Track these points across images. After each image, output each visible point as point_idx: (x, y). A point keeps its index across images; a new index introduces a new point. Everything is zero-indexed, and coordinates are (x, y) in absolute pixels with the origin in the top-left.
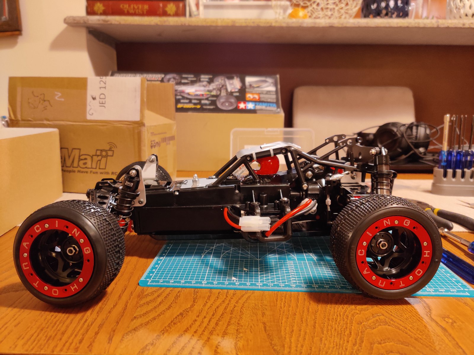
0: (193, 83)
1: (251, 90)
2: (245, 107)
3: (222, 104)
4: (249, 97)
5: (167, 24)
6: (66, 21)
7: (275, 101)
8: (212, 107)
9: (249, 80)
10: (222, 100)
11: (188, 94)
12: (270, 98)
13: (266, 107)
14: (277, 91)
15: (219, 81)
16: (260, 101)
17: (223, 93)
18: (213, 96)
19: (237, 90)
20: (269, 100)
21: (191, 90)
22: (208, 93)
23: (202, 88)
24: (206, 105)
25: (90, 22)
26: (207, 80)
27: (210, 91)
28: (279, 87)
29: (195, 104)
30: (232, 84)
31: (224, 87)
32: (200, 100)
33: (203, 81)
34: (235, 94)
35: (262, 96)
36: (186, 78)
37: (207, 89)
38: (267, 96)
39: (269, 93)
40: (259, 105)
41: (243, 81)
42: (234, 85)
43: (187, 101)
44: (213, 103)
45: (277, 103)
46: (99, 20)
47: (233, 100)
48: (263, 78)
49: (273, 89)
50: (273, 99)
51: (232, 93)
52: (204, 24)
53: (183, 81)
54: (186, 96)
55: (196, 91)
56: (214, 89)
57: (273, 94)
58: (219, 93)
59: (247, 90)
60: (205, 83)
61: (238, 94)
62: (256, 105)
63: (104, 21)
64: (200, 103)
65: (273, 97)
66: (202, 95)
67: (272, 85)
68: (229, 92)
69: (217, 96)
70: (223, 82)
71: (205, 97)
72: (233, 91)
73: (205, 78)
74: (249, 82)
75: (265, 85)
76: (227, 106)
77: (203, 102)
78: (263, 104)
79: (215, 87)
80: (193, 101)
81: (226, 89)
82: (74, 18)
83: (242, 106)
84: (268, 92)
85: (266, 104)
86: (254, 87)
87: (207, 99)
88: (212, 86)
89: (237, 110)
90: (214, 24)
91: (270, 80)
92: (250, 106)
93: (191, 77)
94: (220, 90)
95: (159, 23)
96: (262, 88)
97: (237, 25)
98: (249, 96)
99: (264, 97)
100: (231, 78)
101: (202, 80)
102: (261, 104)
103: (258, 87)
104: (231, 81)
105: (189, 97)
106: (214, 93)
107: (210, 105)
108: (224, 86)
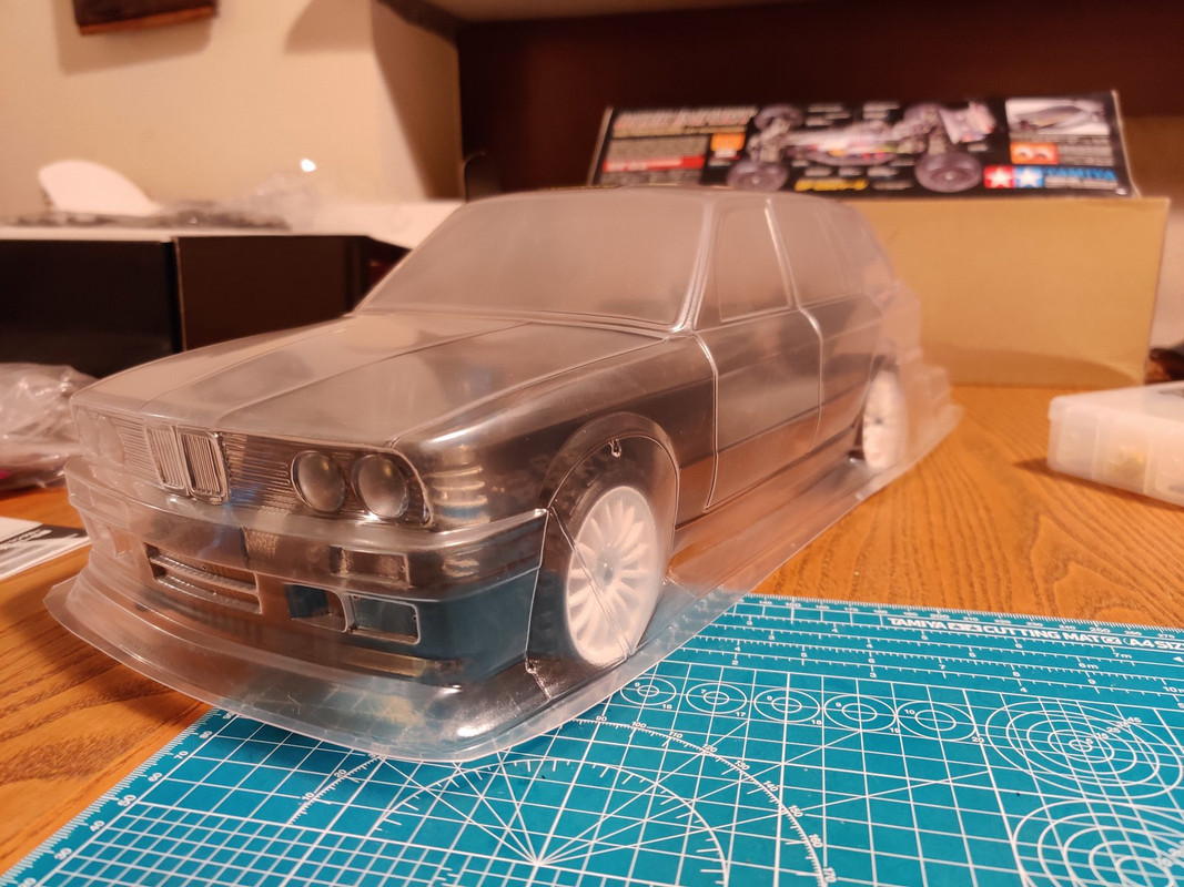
0: (840, 124)
1: (1028, 134)
2: (1011, 181)
3: (936, 175)
4: (1023, 155)
7: (1110, 162)
8: (901, 186)
9: (1016, 109)
10: (933, 166)
11: (828, 154)
12: (1094, 156)
13: (1081, 180)
14: (1113, 137)
15: (921, 117)
16: (1060, 166)
17: (936, 147)
18: (905, 156)
19: (979, 138)
20: (1090, 161)
21: (836, 143)
22: (888, 149)
23: (870, 138)
24: (882, 179)
26: (883, 116)
27: (896, 144)
28: (1120, 121)
29: (849, 179)
30: (964, 122)
31: (939, 132)
32: (865, 168)
33: (870, 120)
34: (974, 149)
35: (1064, 149)
36: (822, 115)
37: (884, 137)
38: (1081, 150)
39: (1087, 142)
40: (1055, 174)
41: (999, 113)
42: (973, 123)
43: (825, 172)
44: (906, 173)
45: (1118, 169)
47: (968, 165)
48: (1066, 103)
49: (1101, 129)
50: (1103, 157)
51: (963, 146)
53: (811, 122)
54: (820, 159)
55: (852, 146)
56: (905, 139)
57: (1102, 145)
58: (921, 147)
59: (1012, 136)
60: (877, 124)
61: (983, 148)
62: (1045, 175)
64: (864, 176)
65: (1101, 154)
66: (872, 155)
67: (1095, 118)
68: (954, 146)
69: (917, 157)
70: (932, 119)
71: (879, 160)
72: (967, 139)
73: (876, 111)
74: (1018, 115)
75: (1071, 119)
76: (949, 181)
77: (873, 173)
78: (1072, 171)
79: (907, 133)
80: (844, 172)
81: (946, 137)
83: (999, 178)
84: (1085, 140)
85: (1080, 172)
86: (1035, 128)
87: (886, 164)
88: (900, 131)
89: (982, 190)
91: (1088, 107)
92: (1029, 178)
93: (835, 111)
94: (926, 139)
96: (1062, 128)
98: (1020, 151)
99: (1073, 153)
100: (958, 104)
101: (867, 116)
102: (1063, 172)
103: (1050, 126)
104: (959, 115)
105: (831, 162)
106: (907, 148)
107: (896, 178)
108: (938, 129)
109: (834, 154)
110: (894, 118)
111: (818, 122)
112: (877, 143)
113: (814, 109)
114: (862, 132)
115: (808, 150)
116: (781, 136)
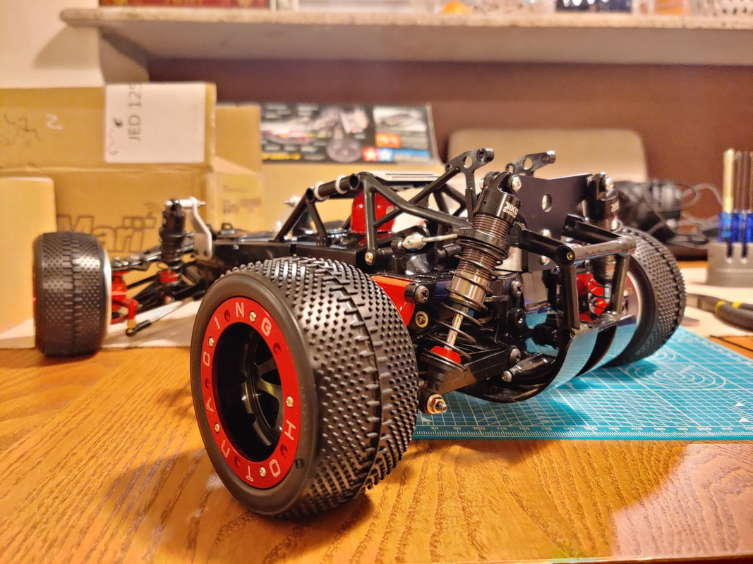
0: (285, 118)
2: (377, 157)
3: (338, 151)
4: (382, 141)
5: (239, 20)
6: (64, 17)
7: (425, 147)
8: (320, 157)
9: (380, 113)
10: (337, 146)
11: (278, 137)
12: (418, 143)
13: (412, 157)
14: (428, 132)
15: (330, 115)
16: (401, 148)
17: (338, 135)
18: (321, 140)
19: (360, 131)
20: (417, 146)
22: (312, 135)
23: (302, 127)
24: (309, 153)
25: (106, 18)
27: (315, 132)
28: (431, 124)
29: (290, 153)
30: (352, 120)
31: (339, 126)
32: (298, 146)
33: (302, 116)
34: (358, 137)
35: (403, 139)
37: (310, 128)
38: (412, 140)
40: (399, 153)
41: (370, 116)
42: (356, 121)
43: (276, 148)
44: (322, 150)
45: (429, 149)
46: (121, 14)
47: (355, 146)
48: (403, 111)
49: (420, 127)
50: (423, 144)
51: (352, 135)
52: (303, 21)
53: (269, 116)
54: (274, 140)
55: (292, 132)
56: (321, 129)
57: (422, 137)
58: (330, 134)
59: (377, 130)
60: (306, 119)
61: (362, 137)
62: (394, 154)
63: (130, 15)
64: (299, 151)
65: (422, 141)
66: (303, 138)
67: (419, 121)
69: (328, 140)
70: (336, 117)
71: (307, 141)
72: (354, 131)
73: (305, 110)
74: (380, 117)
75: (407, 122)
76: (346, 155)
77: (305, 149)
78: (408, 152)
79: (322, 126)
80: (287, 148)
81: (343, 129)
82: (77, 12)
83: (371, 154)
84: (414, 134)
85: (412, 152)
86: (389, 126)
87: (311, 144)
88: (319, 124)
89: (362, 161)
90: (319, 22)
91: (415, 114)
92: (385, 155)
93: (282, 108)
95: (225, 19)
96: (402, 126)
97: (358, 22)
98: (381, 139)
99: (408, 141)
100: (349, 110)
101: (301, 114)
102: (403, 152)
103: (397, 125)
104: (351, 116)
105: (280, 141)
106: (322, 135)
107: (316, 153)
108: (338, 124)
109: (281, 136)
110: (315, 115)
111: (272, 116)
112: (305, 131)
113: (269, 107)
114: (298, 123)
115: (267, 134)
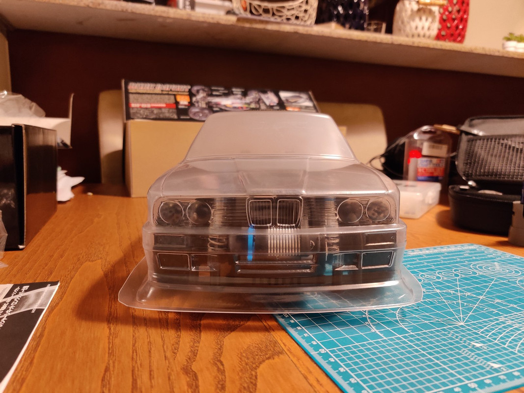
1: (289, 104)
9: (284, 95)
11: (225, 106)
15: (254, 95)
17: (263, 106)
19: (275, 104)
21: (227, 102)
23: (238, 101)
26: (240, 93)
27: (248, 104)
28: (315, 103)
33: (237, 94)
36: (217, 90)
37: (244, 101)
39: (308, 108)
41: (278, 96)
42: (270, 99)
48: (296, 94)
49: (310, 104)
51: (271, 106)
53: (214, 93)
54: (223, 108)
55: (233, 103)
59: (285, 104)
60: (239, 96)
61: (277, 106)
66: (241, 107)
67: (307, 100)
68: (268, 106)
70: (257, 96)
73: (237, 91)
75: (300, 100)
79: (251, 100)
81: (264, 103)
86: (291, 102)
88: (248, 99)
91: (304, 96)
93: (222, 90)
94: (258, 103)
96: (299, 103)
98: (289, 110)
101: (234, 93)
103: (295, 102)
104: (266, 96)
106: (253, 106)
108: (260, 100)
109: (228, 106)
110: (245, 94)
111: (217, 93)
112: (242, 103)
113: (213, 88)
114: (235, 99)
115: (217, 104)
116: (204, 98)
